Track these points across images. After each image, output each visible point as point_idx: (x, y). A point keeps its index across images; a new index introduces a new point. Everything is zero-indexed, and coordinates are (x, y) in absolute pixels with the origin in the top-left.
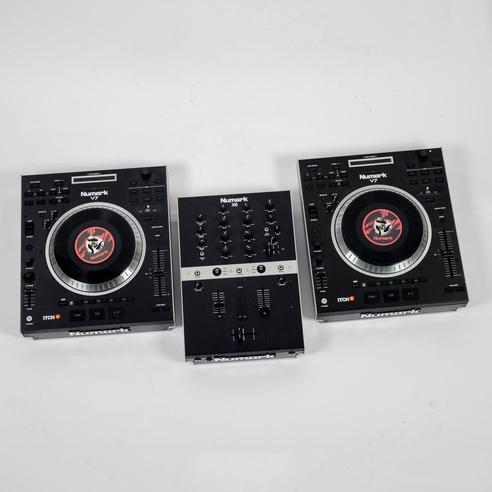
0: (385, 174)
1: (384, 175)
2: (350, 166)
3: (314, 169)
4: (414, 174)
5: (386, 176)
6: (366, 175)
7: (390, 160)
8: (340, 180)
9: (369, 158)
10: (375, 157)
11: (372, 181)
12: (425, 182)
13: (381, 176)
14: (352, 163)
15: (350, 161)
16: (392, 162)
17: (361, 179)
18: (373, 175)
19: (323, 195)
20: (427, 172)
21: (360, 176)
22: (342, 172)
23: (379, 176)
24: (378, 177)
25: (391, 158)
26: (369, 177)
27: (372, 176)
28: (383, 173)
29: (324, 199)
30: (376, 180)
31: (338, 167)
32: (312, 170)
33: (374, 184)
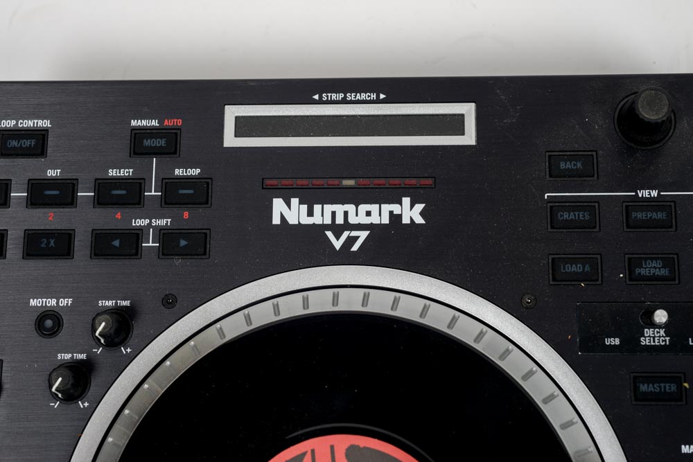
0: (419, 207)
1: (411, 213)
2: (230, 140)
3: (27, 143)
4: (584, 216)
5: (419, 220)
6: (310, 199)
7: (454, 125)
8: (162, 222)
9: (344, 101)
10: (378, 101)
11: (338, 244)
12: (643, 272)
13: (395, 218)
14: (246, 124)
15: (232, 113)
16: (469, 138)
17: (276, 220)
18: (350, 208)
19: (53, 302)
20: (660, 215)
21: (278, 205)
22: (178, 172)
23: (379, 214)
24: (374, 219)
25: (468, 110)
26: (323, 214)
27: (340, 209)
28: (406, 201)
29: (49, 323)
30: (363, 235)
31: (161, 143)
32: (14, 143)
33: (345, 257)
